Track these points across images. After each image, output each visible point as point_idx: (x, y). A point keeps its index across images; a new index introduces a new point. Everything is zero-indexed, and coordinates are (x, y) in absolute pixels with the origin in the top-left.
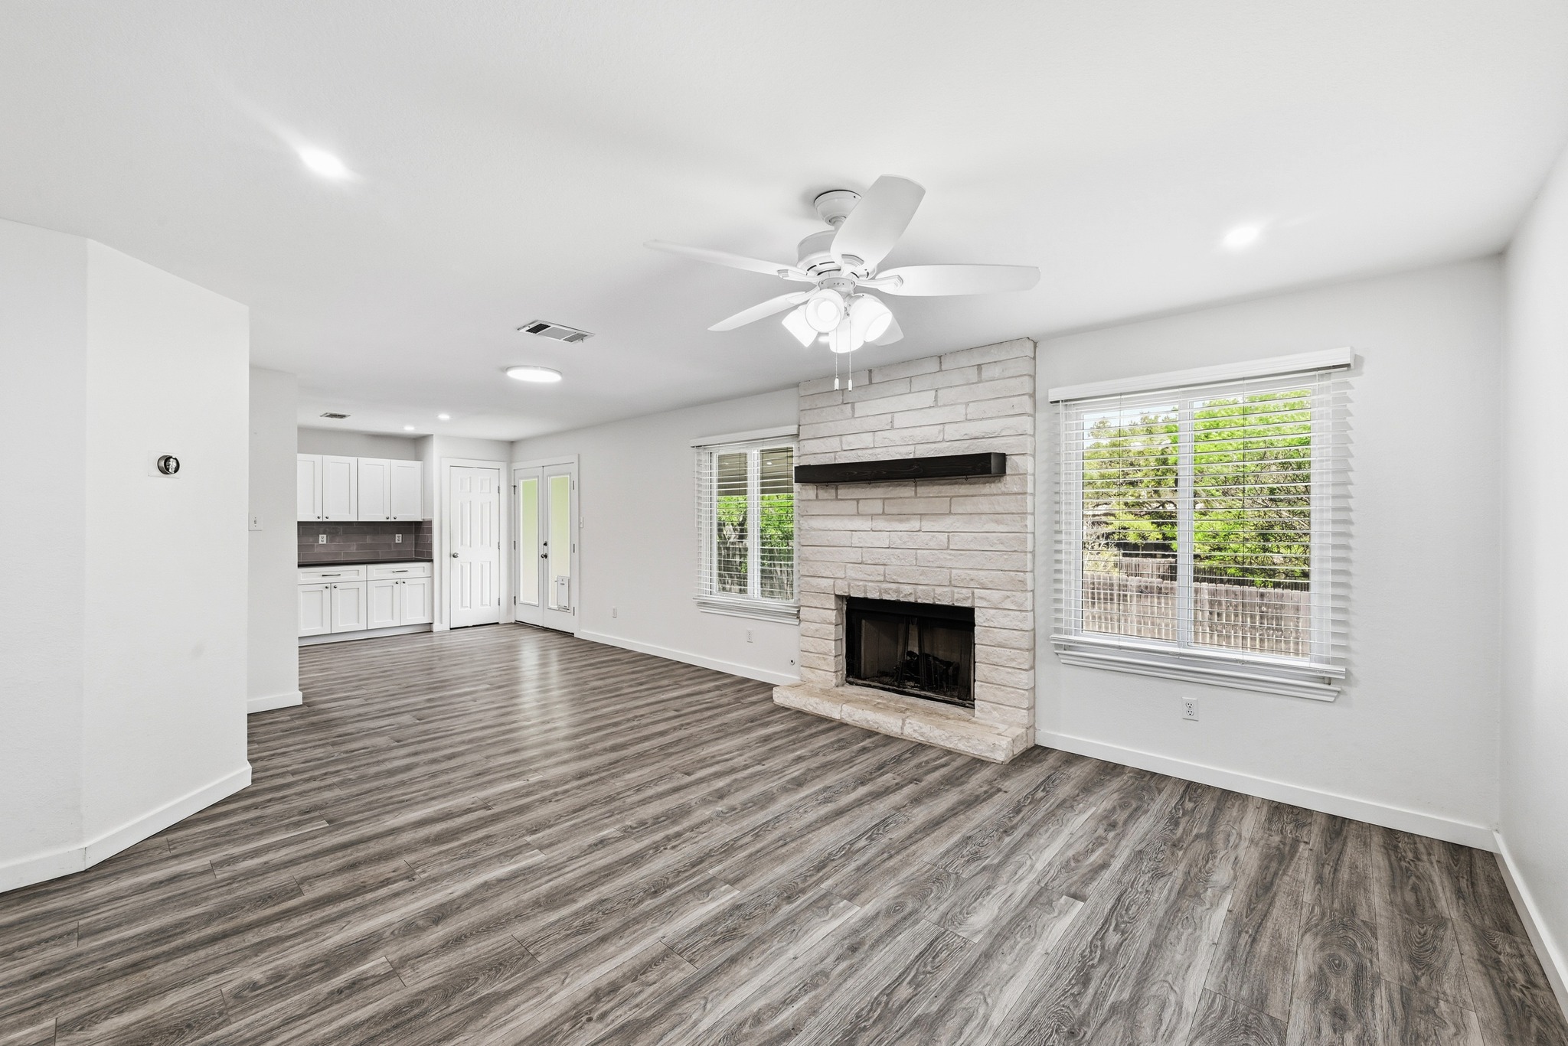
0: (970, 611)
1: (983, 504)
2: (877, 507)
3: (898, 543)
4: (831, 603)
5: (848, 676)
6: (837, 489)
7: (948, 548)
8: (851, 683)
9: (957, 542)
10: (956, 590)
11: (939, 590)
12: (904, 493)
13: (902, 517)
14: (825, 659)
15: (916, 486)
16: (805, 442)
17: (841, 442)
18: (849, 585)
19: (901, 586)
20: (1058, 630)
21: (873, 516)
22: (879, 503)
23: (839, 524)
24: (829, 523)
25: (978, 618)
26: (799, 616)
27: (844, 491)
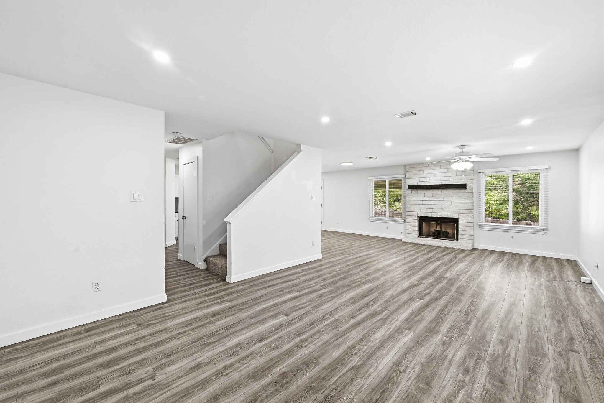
0: (457, 219)
1: (461, 195)
2: (431, 195)
3: (437, 203)
4: (416, 218)
5: (419, 235)
6: (418, 191)
7: (451, 205)
8: (420, 237)
9: (453, 203)
10: (453, 214)
11: (448, 214)
12: (439, 192)
13: (438, 197)
14: (414, 231)
15: (442, 190)
16: (408, 179)
17: (419, 180)
18: (422, 213)
19: (438, 213)
20: (479, 222)
21: (429, 197)
22: (431, 194)
23: (418, 199)
24: (415, 199)
25: (459, 220)
26: (405, 221)
27: (420, 191)
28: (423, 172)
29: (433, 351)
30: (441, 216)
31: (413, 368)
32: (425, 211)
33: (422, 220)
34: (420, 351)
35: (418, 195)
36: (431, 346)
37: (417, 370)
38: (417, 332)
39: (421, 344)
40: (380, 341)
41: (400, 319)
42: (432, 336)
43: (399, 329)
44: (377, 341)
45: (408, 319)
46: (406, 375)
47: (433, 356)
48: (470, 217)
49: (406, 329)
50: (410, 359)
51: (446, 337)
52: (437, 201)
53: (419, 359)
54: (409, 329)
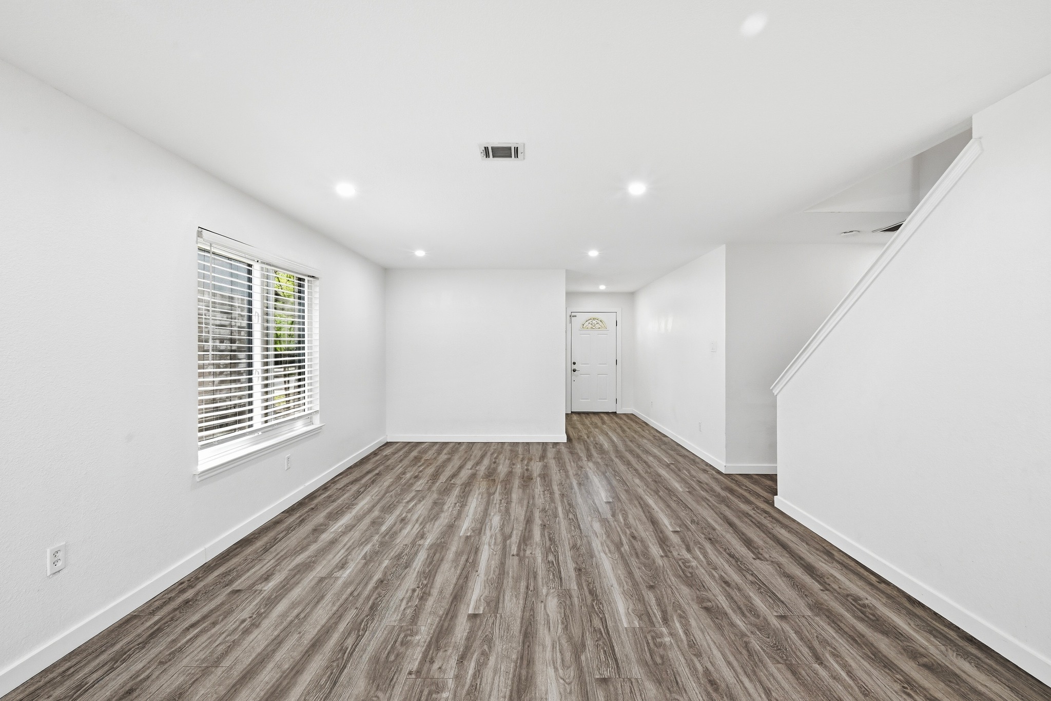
29: (434, 524)
31: (449, 507)
34: (447, 521)
36: (438, 528)
37: (446, 507)
38: (456, 538)
39: (448, 526)
40: (490, 515)
41: (486, 547)
42: (437, 539)
43: (480, 533)
44: (492, 514)
45: (476, 553)
46: (453, 502)
47: (434, 521)
49: (470, 536)
50: (454, 512)
51: (420, 545)
53: (446, 514)
54: (467, 538)
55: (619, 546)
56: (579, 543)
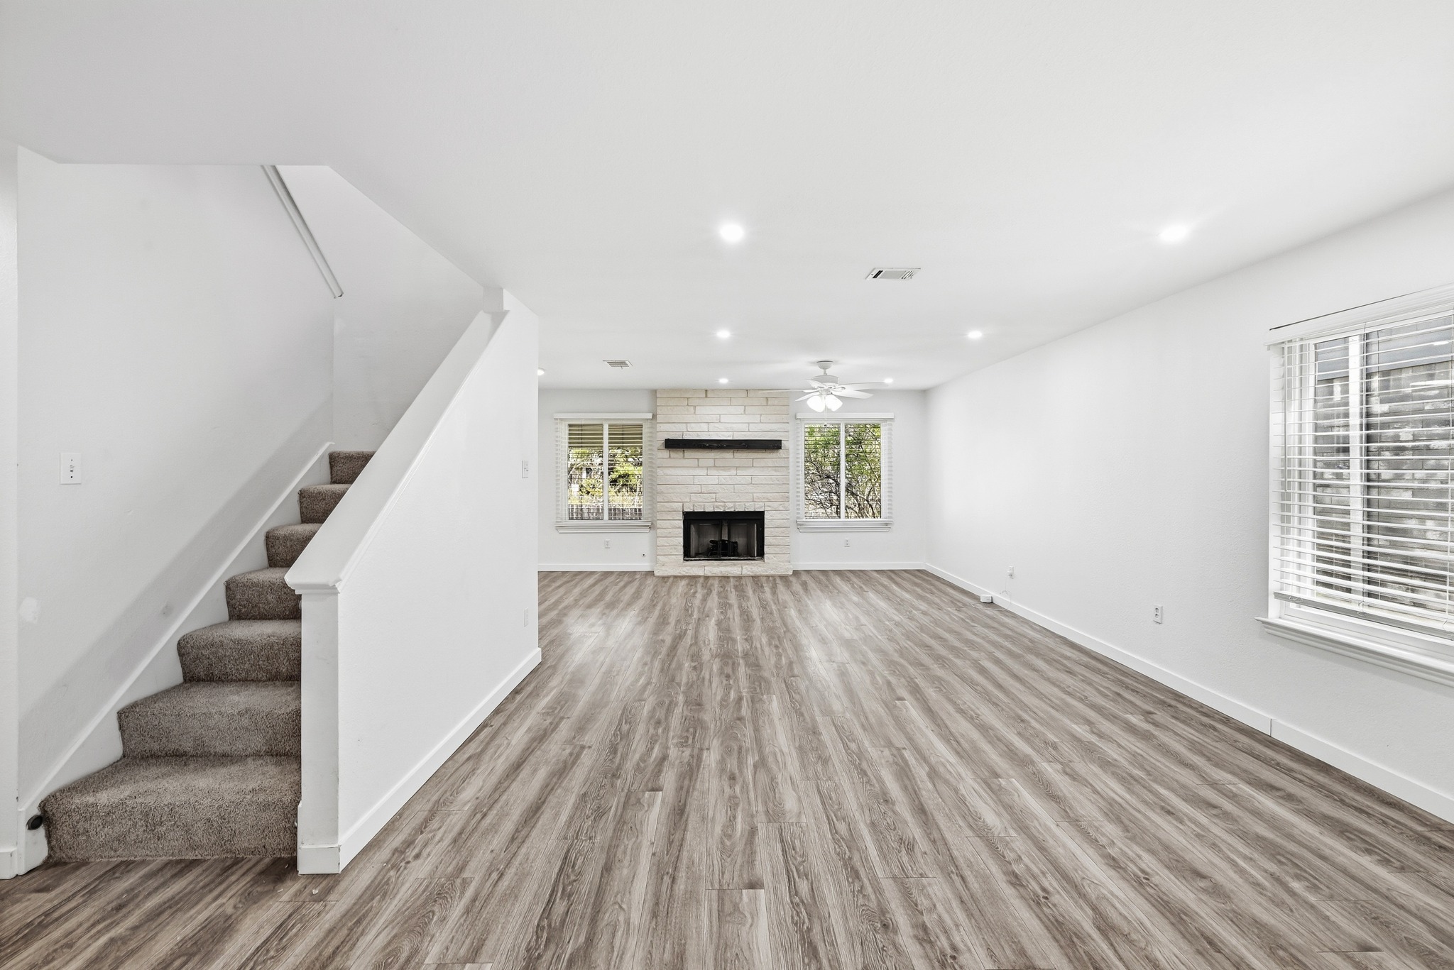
0: (763, 513)
1: (770, 462)
2: (711, 463)
3: (724, 481)
4: (678, 516)
5: (684, 556)
6: (684, 452)
7: (751, 483)
8: (686, 560)
9: (755, 480)
10: (755, 503)
11: (747, 504)
12: (728, 455)
13: (724, 468)
14: (675, 549)
15: (734, 452)
16: (660, 425)
17: (687, 427)
18: (691, 505)
19: (727, 504)
20: (798, 518)
21: (708, 468)
22: (712, 461)
23: (685, 472)
24: (679, 472)
25: (766, 516)
26: (652, 527)
27: (690, 454)
28: (695, 409)
30: (732, 510)
32: (701, 500)
33: (692, 520)
35: (685, 462)
48: (784, 507)
52: (724, 476)
55: (761, 764)
56: (819, 768)
